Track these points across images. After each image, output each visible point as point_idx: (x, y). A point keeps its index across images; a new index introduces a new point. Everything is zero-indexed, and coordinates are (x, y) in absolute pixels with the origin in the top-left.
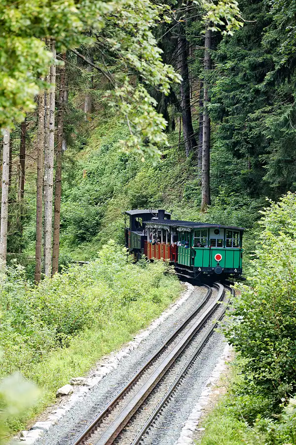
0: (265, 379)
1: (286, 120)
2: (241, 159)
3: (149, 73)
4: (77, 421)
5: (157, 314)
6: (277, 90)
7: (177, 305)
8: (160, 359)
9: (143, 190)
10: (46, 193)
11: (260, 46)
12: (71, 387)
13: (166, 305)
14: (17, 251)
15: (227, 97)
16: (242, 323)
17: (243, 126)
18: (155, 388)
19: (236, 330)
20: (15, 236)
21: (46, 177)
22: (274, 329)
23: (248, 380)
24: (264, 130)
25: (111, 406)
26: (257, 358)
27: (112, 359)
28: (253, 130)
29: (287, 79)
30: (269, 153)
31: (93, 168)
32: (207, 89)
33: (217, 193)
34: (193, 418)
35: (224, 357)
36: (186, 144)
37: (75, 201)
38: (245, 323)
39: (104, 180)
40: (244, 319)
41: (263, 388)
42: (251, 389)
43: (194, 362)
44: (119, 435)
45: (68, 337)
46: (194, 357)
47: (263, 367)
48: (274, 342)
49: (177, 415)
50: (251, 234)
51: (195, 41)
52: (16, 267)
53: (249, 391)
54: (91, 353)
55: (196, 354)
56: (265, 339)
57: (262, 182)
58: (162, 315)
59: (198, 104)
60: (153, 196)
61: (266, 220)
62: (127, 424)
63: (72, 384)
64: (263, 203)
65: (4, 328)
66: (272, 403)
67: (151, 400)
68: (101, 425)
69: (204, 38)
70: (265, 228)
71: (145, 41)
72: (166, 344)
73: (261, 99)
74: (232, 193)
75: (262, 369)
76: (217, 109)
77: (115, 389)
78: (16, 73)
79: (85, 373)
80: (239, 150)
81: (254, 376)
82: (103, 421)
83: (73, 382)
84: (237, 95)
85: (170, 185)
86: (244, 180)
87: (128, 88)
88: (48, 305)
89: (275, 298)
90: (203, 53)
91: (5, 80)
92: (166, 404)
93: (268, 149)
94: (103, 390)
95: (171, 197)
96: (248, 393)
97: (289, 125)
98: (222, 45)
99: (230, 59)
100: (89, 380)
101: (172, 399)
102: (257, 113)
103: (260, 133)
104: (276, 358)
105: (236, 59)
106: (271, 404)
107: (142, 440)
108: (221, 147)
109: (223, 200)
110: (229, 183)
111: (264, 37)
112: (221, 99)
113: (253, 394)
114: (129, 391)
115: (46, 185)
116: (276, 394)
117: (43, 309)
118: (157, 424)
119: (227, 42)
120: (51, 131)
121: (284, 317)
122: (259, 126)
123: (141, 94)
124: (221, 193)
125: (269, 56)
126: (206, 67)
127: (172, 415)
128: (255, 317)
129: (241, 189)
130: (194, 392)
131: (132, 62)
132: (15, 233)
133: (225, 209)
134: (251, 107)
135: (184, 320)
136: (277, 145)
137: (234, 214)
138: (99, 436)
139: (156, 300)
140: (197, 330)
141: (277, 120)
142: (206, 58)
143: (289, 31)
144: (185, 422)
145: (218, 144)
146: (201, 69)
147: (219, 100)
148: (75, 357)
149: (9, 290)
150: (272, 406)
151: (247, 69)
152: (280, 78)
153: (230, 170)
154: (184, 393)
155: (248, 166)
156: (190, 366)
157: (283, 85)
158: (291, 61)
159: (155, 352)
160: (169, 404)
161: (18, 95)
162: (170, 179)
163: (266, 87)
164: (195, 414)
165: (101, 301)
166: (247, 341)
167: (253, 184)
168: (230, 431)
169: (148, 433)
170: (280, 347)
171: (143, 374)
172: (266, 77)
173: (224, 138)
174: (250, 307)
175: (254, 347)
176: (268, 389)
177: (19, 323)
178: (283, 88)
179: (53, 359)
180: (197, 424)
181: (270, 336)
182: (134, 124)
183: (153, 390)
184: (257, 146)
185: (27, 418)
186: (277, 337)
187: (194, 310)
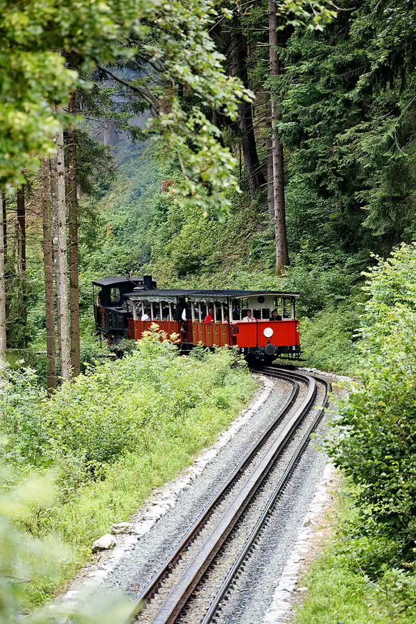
0: (389, 513)
1: (391, 141)
2: (329, 199)
3: (207, 91)
4: (125, 587)
5: (225, 425)
6: (375, 98)
7: (252, 411)
8: (235, 490)
9: (193, 249)
10: (57, 262)
11: (348, 38)
12: (112, 537)
13: (237, 411)
14: (20, 345)
15: (304, 113)
16: (352, 436)
17: (330, 152)
18: (231, 532)
19: (344, 446)
20: (17, 325)
21: (56, 239)
22: (398, 442)
23: (364, 516)
24: (360, 157)
25: (172, 562)
26: (377, 484)
27: (166, 493)
28: (344, 157)
29: (388, 83)
30: (369, 188)
31: (120, 221)
32: (275, 103)
33: (297, 248)
34: (289, 573)
35: (325, 482)
36: (251, 182)
37: (97, 270)
38: (355, 436)
39: (137, 237)
40: (354, 429)
41: (387, 526)
42: (370, 528)
43: (284, 492)
44: (186, 604)
45: (103, 466)
46: (283, 485)
47: (386, 496)
48: (399, 460)
49: (265, 570)
50: (349, 304)
51: (254, 36)
52: (24, 372)
53: (367, 531)
54: (137, 487)
55: (285, 480)
56: (386, 457)
57: (360, 230)
58: (231, 425)
59: (264, 124)
60: (207, 257)
61: (373, 285)
62: (196, 588)
63: (114, 534)
64: (363, 259)
65: (12, 458)
66: (401, 546)
67: (227, 549)
68: (160, 590)
69: (268, 31)
70: (372, 296)
71: (199, 46)
72: (242, 468)
73: (354, 112)
74: (319, 247)
75: (384, 499)
76: (292, 131)
77: (175, 537)
78: (26, 105)
79: (130, 516)
80: (326, 186)
81: (372, 510)
82: (162, 584)
83: (114, 529)
84: (319, 109)
85: (230, 240)
86: (336, 228)
87: (178, 113)
88: (72, 422)
89: (397, 398)
90: (268, 52)
91: (11, 114)
92: (249, 555)
93: (367, 183)
94: (158, 539)
95: (233, 257)
96: (365, 534)
97: (395, 147)
98: (293, 39)
99: (306, 59)
100: (137, 526)
101: (256, 546)
102: (349, 132)
103: (355, 160)
104: (403, 482)
105: (315, 58)
106: (400, 549)
107: (220, 609)
108: (299, 183)
109: (307, 257)
110: (313, 233)
111: (353, 25)
112: (297, 115)
113: (373, 535)
114: (195, 538)
115: (57, 251)
116: (407, 534)
117: (64, 427)
118: (239, 585)
119: (300, 35)
120: (60, 174)
121: (411, 424)
122: (352, 151)
123: (198, 121)
124: (303, 247)
125: (361, 51)
126: (273, 72)
127: (258, 571)
128: (370, 426)
129: (330, 240)
130: (286, 536)
131: (182, 76)
132: (17, 320)
133: (310, 270)
134: (340, 124)
135: (264, 432)
136: (381, 176)
137: (324, 277)
138: (157, 606)
139: (222, 404)
140: (284, 444)
141: (378, 141)
142: (272, 59)
143: (388, 16)
144: (278, 579)
145: (295, 179)
146: (266, 75)
147: (294, 118)
148: (114, 493)
149: (16, 404)
150: (401, 551)
151: (332, 72)
152: (379, 82)
153: (314, 215)
154: (273, 538)
155: (338, 207)
156: (279, 498)
157: (384, 91)
158: (393, 56)
159: (227, 480)
160: (253, 555)
161: (31, 136)
162: (230, 231)
163: (360, 96)
164: (292, 568)
165: (146, 412)
166: (360, 461)
167: (348, 233)
168: (344, 589)
169: (226, 599)
170: (409, 466)
171: (213, 513)
172: (358, 82)
173: (305, 171)
174: (361, 411)
175: (371, 468)
176: (394, 526)
177: (33, 449)
178: (383, 96)
179: (83, 498)
180: (295, 581)
181: (392, 452)
182: (189, 165)
183: (229, 535)
184: (351, 179)
185: (55, 587)
186: (402, 453)
187: (277, 416)
